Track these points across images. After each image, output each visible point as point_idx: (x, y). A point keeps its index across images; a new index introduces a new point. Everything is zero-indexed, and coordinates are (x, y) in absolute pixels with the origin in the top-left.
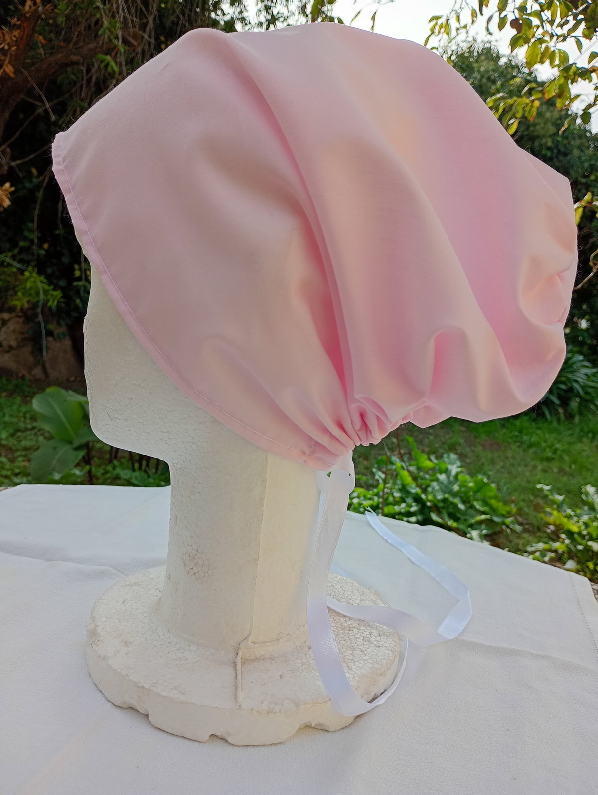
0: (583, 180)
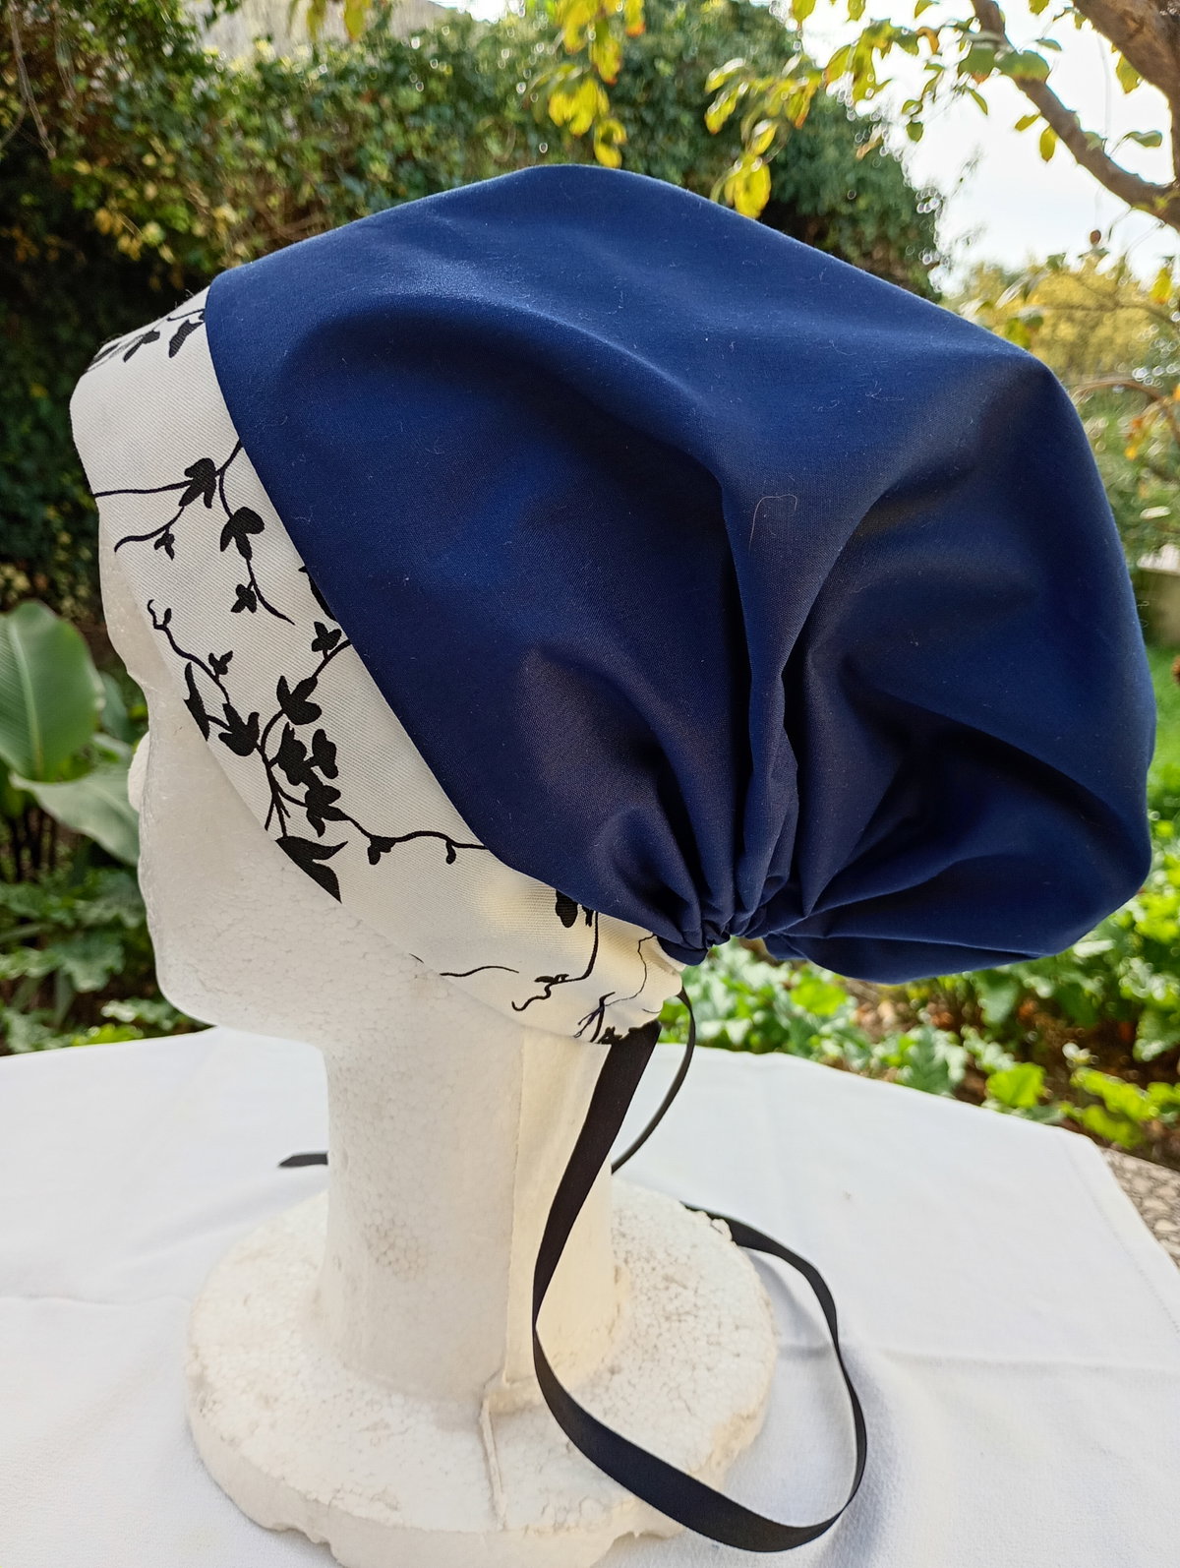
0: (845, 209)
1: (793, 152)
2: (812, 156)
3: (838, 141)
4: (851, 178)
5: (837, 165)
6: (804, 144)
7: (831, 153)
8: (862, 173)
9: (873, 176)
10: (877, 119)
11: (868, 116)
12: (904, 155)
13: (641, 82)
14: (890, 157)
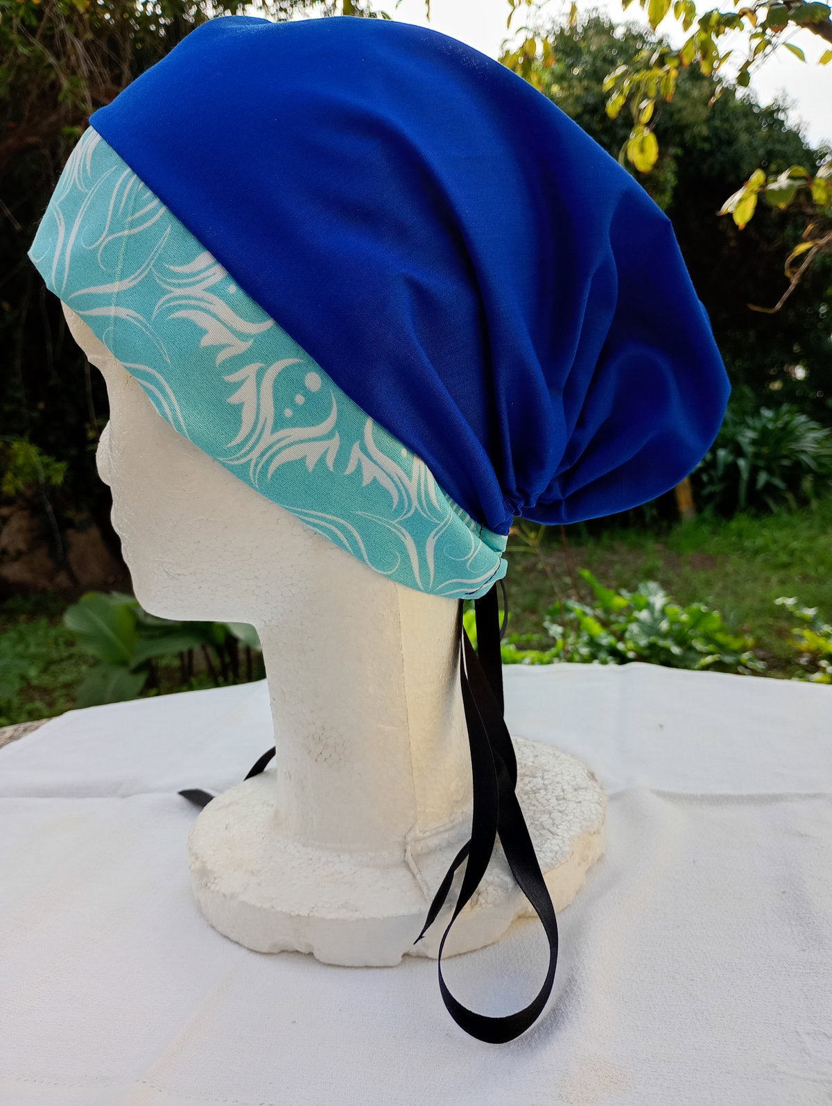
1: (715, 141)
2: (731, 142)
3: (749, 130)
4: (761, 152)
5: (750, 144)
6: (724, 136)
7: (744, 138)
8: (770, 146)
9: (778, 147)
10: (776, 108)
11: (769, 107)
12: (800, 128)
13: (597, 118)
14: (790, 131)
